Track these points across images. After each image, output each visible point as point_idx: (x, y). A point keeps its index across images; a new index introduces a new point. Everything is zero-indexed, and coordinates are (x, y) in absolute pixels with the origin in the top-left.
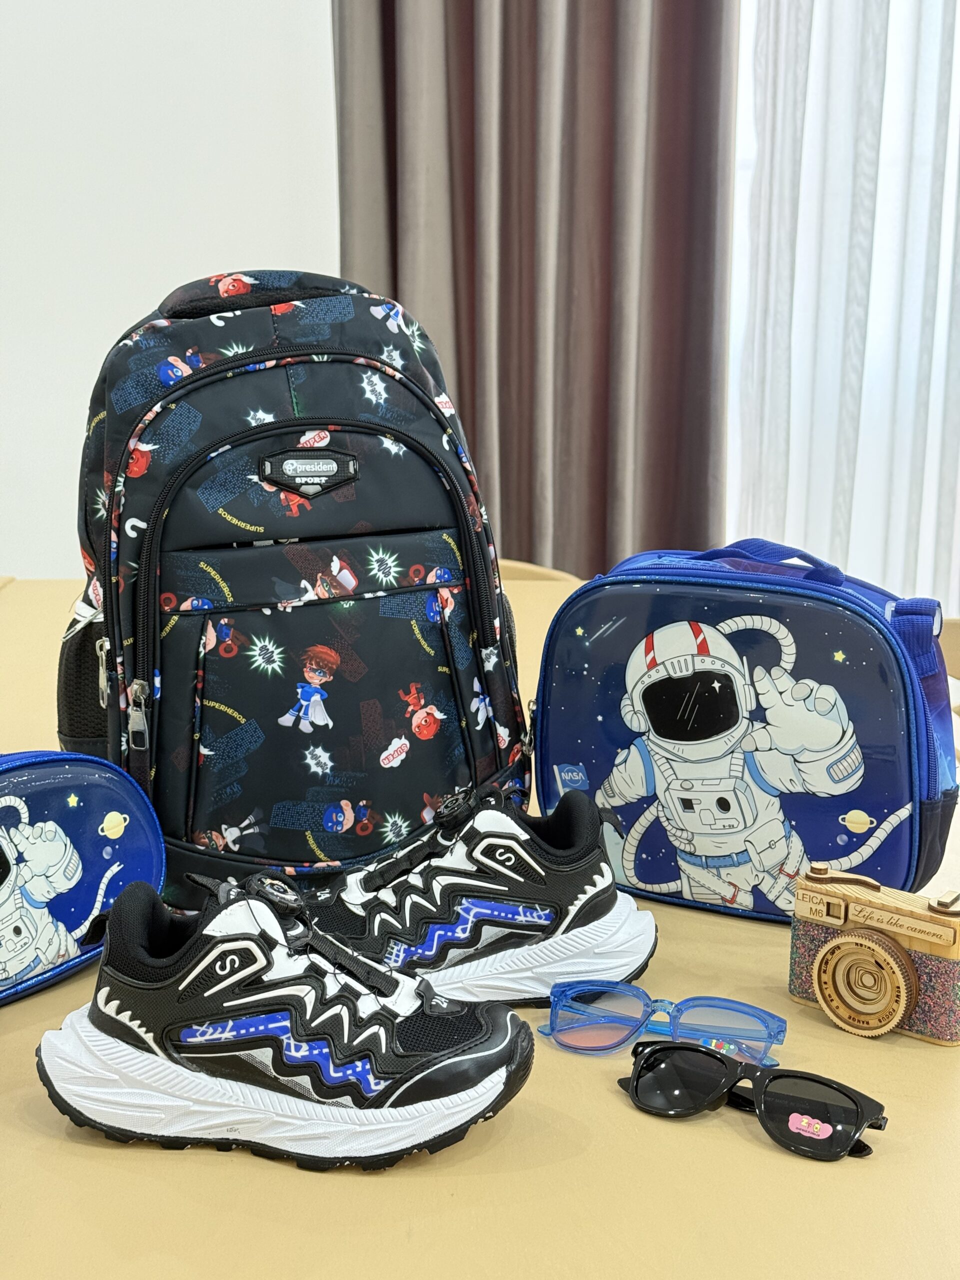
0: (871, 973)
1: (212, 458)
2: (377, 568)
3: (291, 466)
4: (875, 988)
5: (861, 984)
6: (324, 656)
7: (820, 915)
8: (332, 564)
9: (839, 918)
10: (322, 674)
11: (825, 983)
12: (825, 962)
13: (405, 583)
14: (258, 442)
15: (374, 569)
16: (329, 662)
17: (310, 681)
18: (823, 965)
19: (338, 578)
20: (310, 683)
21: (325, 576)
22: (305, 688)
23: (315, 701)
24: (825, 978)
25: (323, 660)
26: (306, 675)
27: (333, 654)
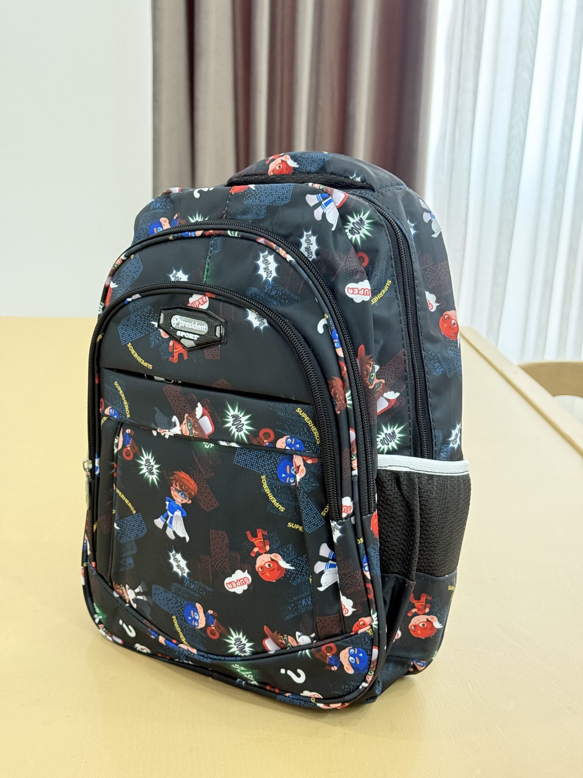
1: (129, 302)
2: (232, 422)
3: (177, 321)
6: (186, 482)
8: (197, 409)
10: (183, 496)
13: (255, 442)
14: (158, 297)
15: (229, 422)
16: (189, 488)
17: (175, 498)
19: (199, 421)
20: (174, 500)
21: (191, 417)
22: (171, 502)
23: (177, 515)
25: (185, 486)
26: (172, 492)
27: (193, 482)
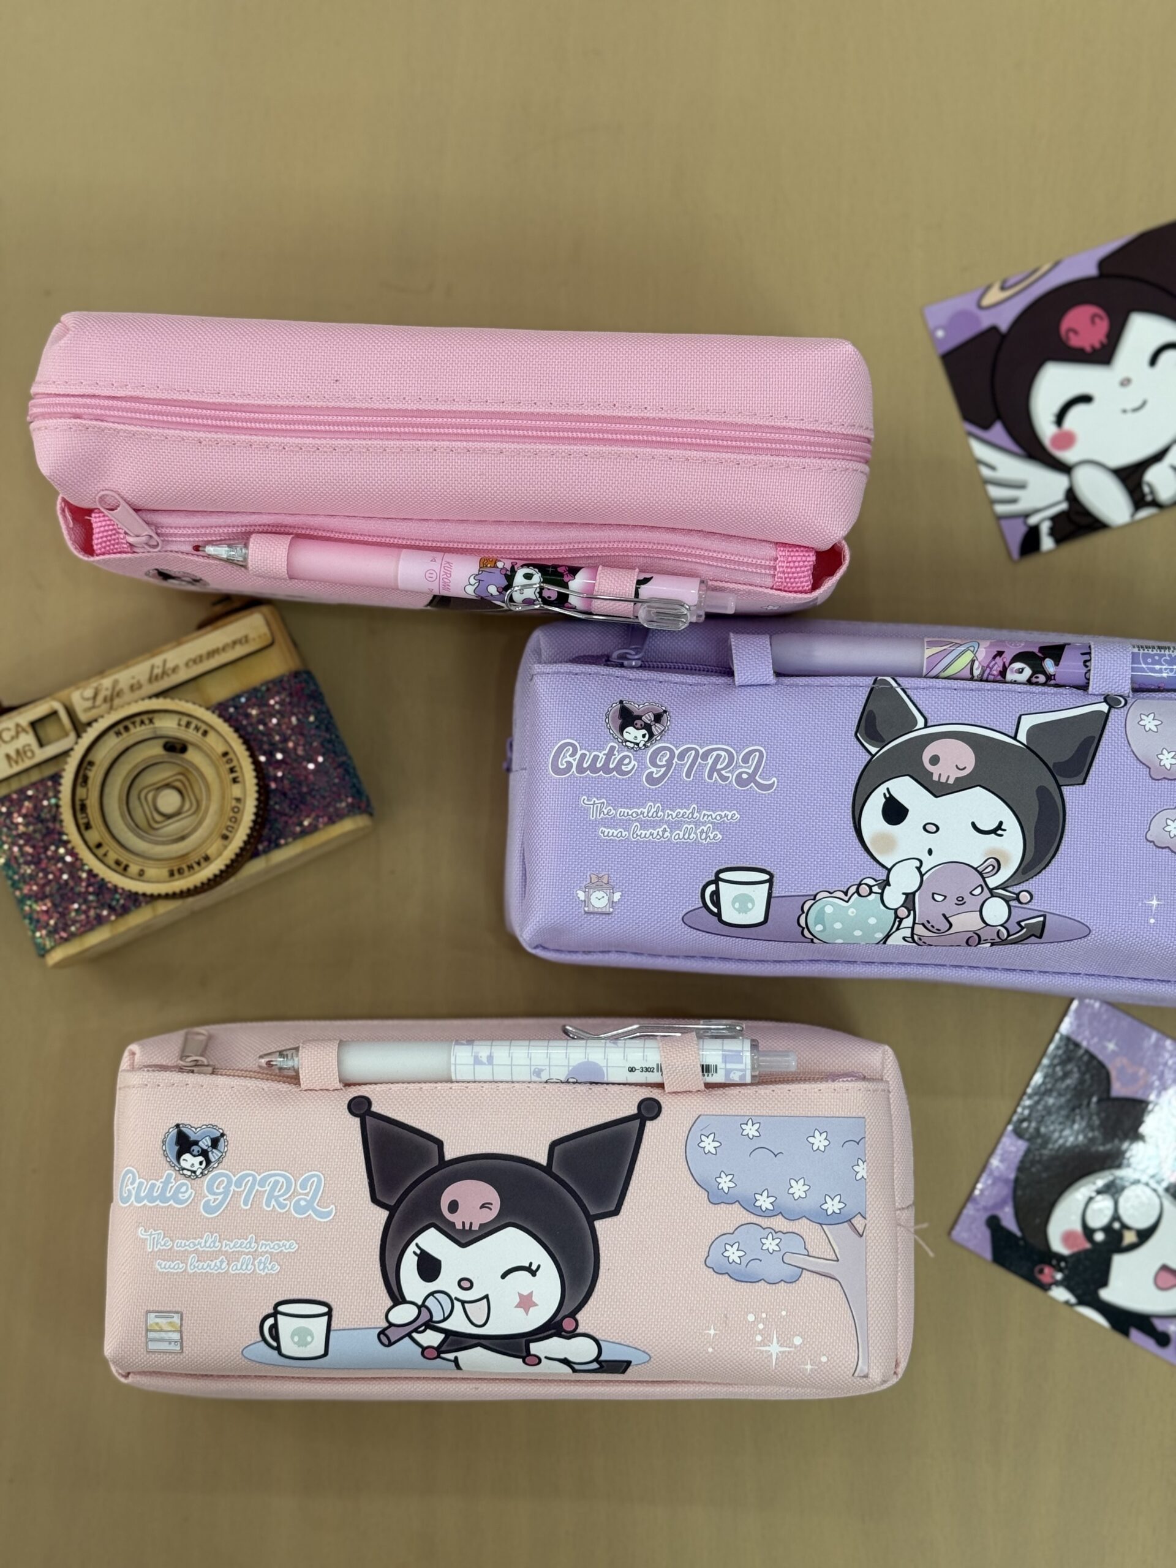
0: (168, 786)
4: (187, 806)
5: (158, 818)
7: (29, 754)
9: (67, 735)
11: (99, 845)
12: (79, 808)
18: (79, 816)
24: (93, 836)
